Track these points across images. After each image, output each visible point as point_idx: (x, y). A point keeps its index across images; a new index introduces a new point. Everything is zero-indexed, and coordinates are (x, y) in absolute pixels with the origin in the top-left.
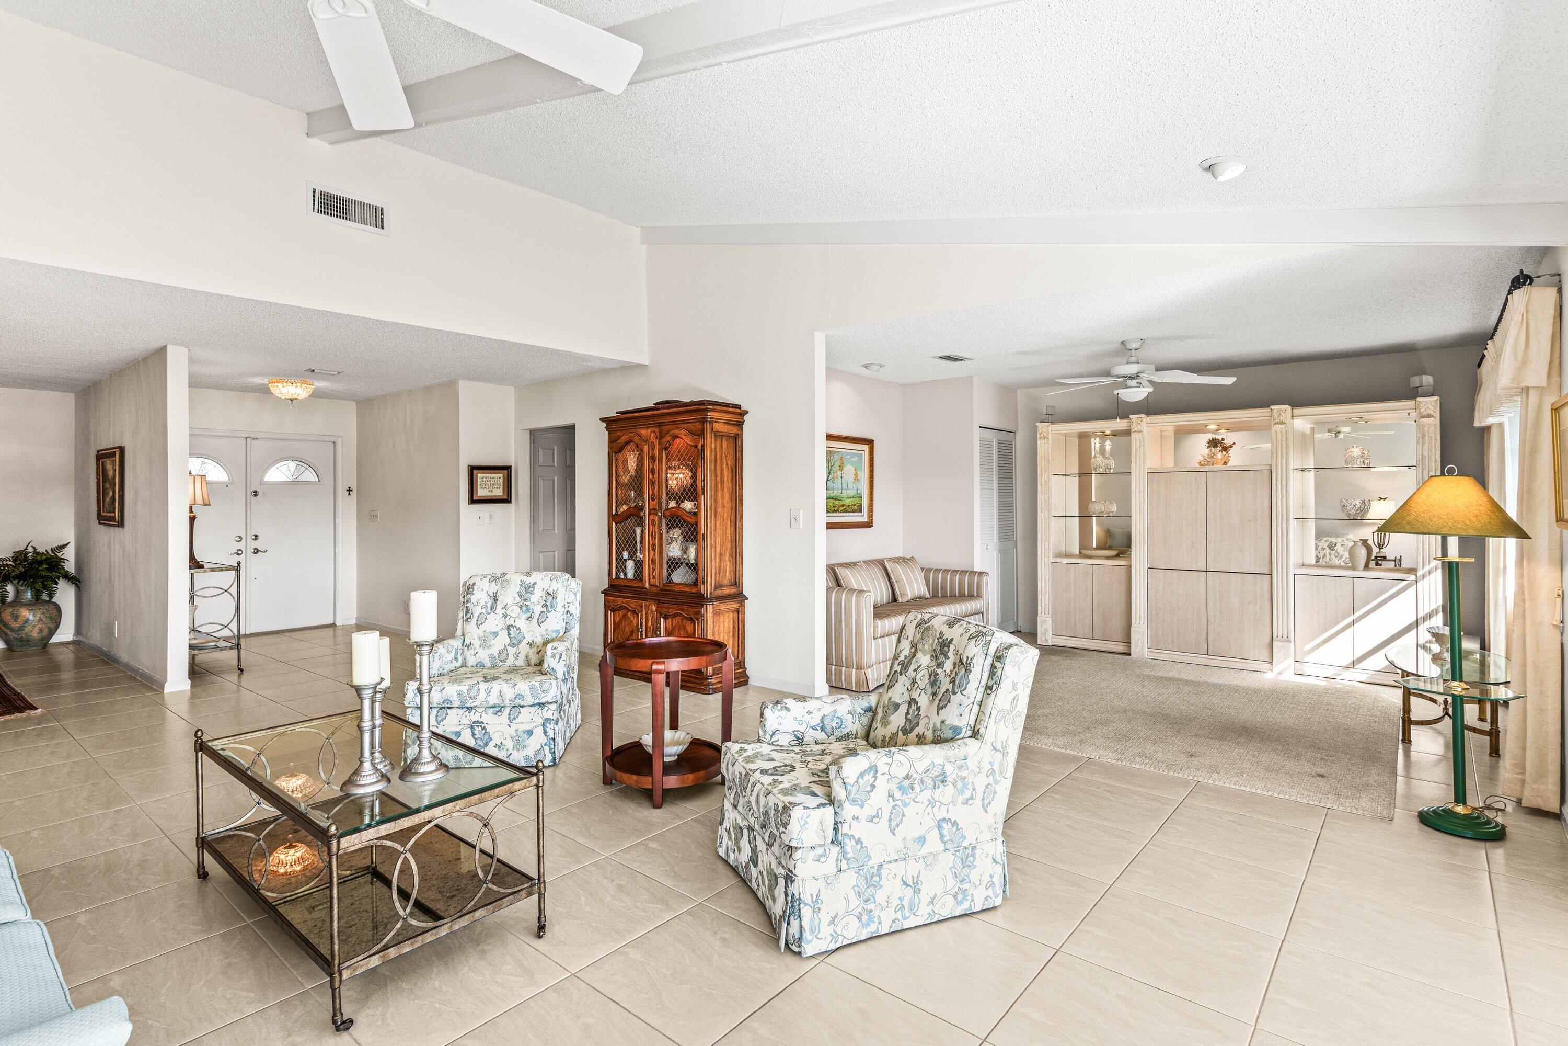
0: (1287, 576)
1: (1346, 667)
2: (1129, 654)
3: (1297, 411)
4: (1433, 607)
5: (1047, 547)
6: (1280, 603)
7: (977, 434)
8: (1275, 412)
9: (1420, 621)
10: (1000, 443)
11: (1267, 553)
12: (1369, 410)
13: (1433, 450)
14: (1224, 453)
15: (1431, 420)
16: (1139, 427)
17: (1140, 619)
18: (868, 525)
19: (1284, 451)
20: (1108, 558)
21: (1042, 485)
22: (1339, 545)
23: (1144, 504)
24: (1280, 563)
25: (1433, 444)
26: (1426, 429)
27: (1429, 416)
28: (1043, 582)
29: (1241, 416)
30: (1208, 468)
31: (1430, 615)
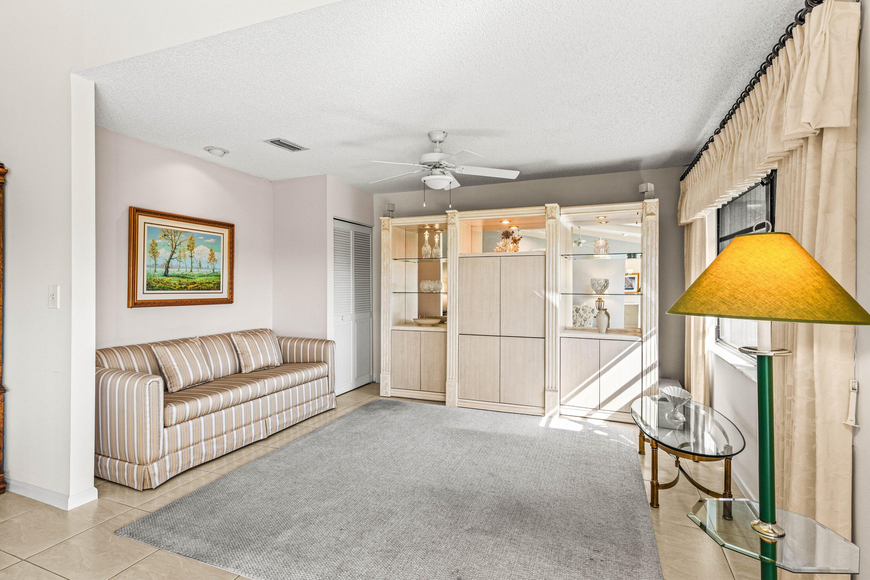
0: (555, 339)
1: (595, 409)
2: (444, 403)
3: (564, 210)
4: (653, 362)
5: (388, 317)
6: (551, 360)
7: (331, 225)
8: (548, 209)
9: (644, 373)
10: (356, 234)
11: (542, 323)
12: (612, 209)
13: (654, 241)
14: (515, 244)
15: (654, 217)
16: (453, 220)
17: (453, 375)
18: (229, 301)
19: (555, 240)
20: (433, 325)
21: (384, 268)
22: (581, 309)
23: (456, 282)
24: (551, 329)
25: (654, 236)
26: (650, 224)
27: (652, 214)
28: (385, 345)
29: (526, 212)
30: (501, 254)
31: (650, 369)
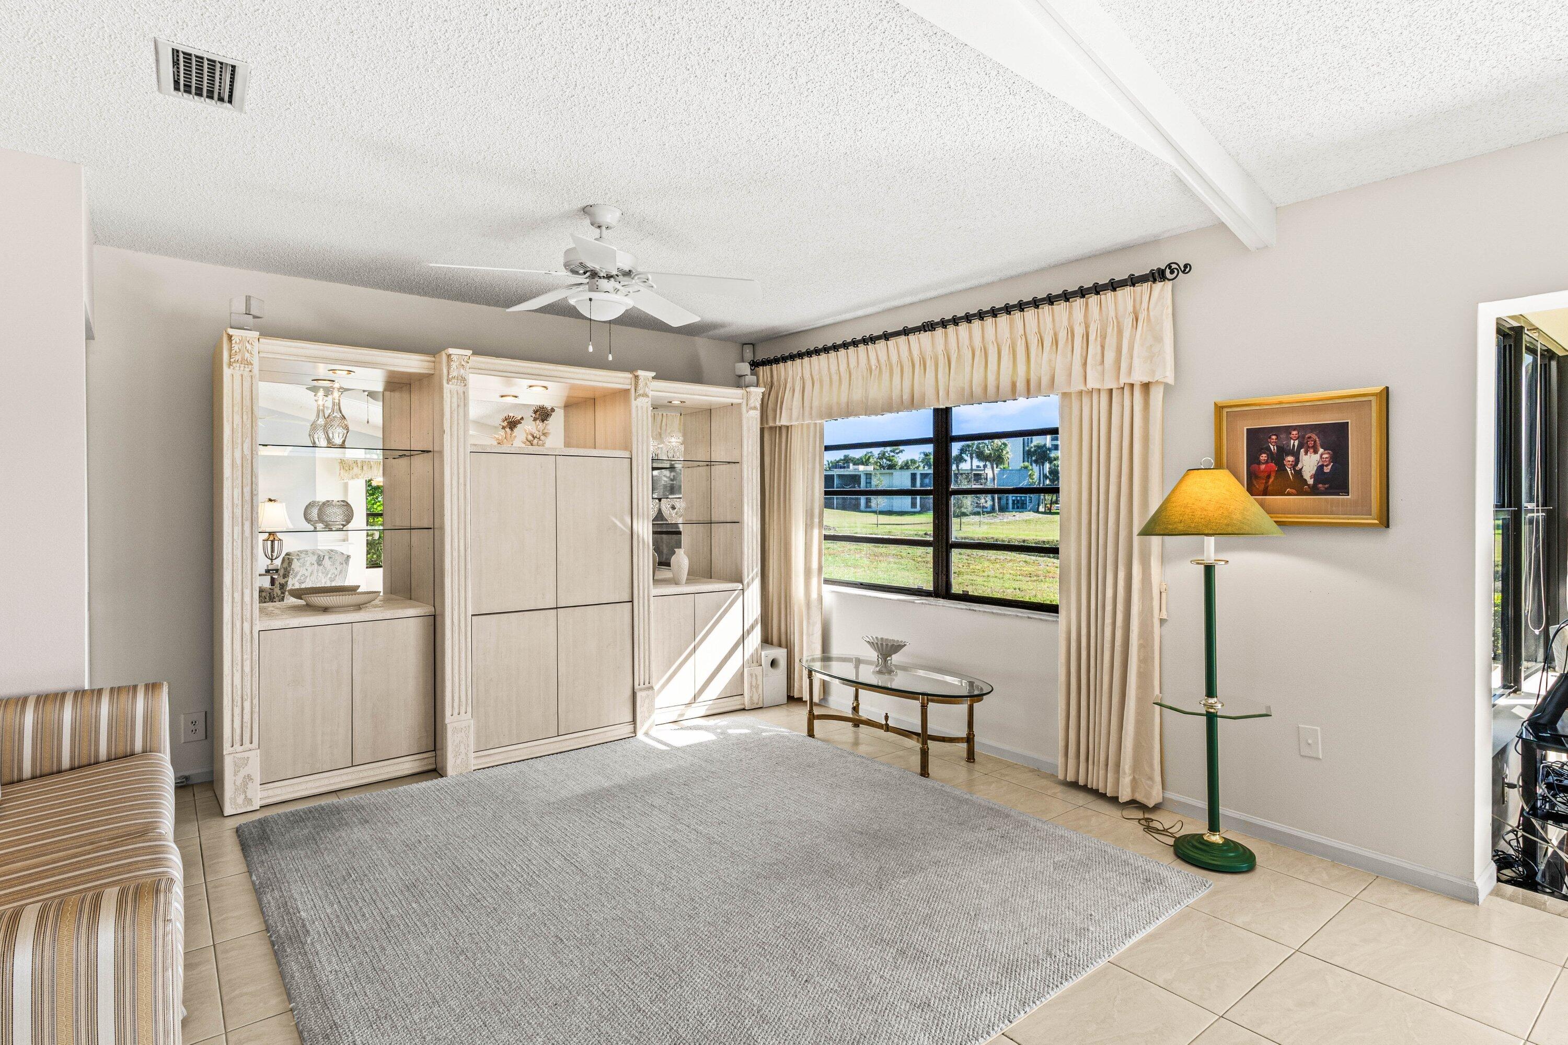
0: (648, 600)
1: (689, 704)
2: (439, 772)
4: (755, 617)
6: (642, 636)
8: (640, 379)
9: (746, 635)
11: (627, 575)
15: (755, 413)
16: (462, 371)
19: (646, 433)
23: (465, 505)
24: (642, 584)
25: (755, 439)
27: (755, 408)
28: (238, 675)
31: (752, 627)
